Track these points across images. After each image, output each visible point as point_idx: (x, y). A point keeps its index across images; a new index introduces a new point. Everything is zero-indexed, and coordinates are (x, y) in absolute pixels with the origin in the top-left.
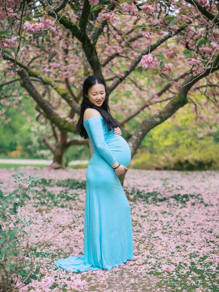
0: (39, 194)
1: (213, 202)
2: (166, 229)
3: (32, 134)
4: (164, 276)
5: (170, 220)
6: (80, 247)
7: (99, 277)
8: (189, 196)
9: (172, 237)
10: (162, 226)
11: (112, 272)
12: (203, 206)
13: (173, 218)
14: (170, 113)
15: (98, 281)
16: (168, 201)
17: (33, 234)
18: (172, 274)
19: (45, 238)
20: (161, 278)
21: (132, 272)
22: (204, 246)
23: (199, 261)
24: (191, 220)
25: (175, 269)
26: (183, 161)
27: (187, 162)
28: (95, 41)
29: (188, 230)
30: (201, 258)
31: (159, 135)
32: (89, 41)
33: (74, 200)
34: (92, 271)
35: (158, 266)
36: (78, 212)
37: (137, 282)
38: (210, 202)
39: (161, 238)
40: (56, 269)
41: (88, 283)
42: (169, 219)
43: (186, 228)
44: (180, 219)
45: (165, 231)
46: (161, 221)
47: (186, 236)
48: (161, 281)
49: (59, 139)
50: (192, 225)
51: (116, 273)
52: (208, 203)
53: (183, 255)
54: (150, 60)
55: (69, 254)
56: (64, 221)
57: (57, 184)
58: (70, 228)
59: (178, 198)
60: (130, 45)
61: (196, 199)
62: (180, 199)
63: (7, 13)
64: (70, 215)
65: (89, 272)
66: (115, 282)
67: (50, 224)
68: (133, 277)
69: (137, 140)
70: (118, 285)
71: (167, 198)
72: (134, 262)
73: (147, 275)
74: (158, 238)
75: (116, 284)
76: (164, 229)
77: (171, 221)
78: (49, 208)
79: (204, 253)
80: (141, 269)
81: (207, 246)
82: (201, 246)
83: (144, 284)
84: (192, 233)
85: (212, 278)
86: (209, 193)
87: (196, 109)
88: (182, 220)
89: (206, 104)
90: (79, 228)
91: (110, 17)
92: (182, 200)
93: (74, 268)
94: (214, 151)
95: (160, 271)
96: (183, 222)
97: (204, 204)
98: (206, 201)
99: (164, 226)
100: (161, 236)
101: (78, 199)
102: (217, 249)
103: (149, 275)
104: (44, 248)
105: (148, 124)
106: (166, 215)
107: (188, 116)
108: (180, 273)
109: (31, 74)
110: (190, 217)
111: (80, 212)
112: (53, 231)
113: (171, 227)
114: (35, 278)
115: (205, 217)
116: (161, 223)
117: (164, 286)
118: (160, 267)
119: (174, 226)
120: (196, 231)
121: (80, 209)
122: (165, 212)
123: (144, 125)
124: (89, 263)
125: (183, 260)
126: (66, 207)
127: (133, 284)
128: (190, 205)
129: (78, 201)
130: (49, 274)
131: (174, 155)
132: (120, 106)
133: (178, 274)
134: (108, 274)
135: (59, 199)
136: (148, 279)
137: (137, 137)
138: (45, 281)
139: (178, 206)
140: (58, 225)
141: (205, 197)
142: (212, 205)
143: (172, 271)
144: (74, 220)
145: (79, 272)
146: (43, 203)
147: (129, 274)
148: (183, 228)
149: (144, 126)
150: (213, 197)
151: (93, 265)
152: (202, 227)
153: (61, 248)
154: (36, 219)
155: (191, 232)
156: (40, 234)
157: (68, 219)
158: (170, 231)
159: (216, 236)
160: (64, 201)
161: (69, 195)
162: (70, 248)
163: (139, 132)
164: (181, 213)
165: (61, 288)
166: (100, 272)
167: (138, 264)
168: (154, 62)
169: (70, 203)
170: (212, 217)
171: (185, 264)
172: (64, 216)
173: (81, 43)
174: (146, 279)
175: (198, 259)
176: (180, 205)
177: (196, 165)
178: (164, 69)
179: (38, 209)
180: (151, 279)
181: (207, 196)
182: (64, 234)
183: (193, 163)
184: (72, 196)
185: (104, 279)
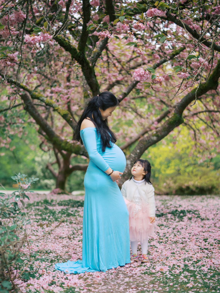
0: (41, 211)
1: (209, 217)
2: (162, 239)
3: (36, 164)
4: (157, 275)
5: (166, 232)
6: (79, 254)
7: (95, 277)
8: (186, 212)
9: (167, 245)
10: (159, 236)
11: (108, 274)
12: (200, 220)
13: (170, 230)
14: (166, 132)
15: (94, 280)
16: (166, 216)
17: (33, 244)
18: (165, 273)
19: (46, 247)
20: (154, 277)
21: (128, 273)
22: (198, 252)
23: (193, 264)
24: (187, 232)
25: (168, 270)
26: (184, 187)
27: (188, 188)
28: (94, 64)
29: (184, 240)
30: (194, 262)
31: (161, 164)
32: (88, 64)
33: (75, 215)
34: (89, 273)
35: (153, 268)
36: (77, 226)
37: (132, 281)
38: (206, 217)
39: (157, 246)
40: (54, 271)
41: (84, 282)
42: (166, 230)
43: (181, 238)
44: (176, 231)
45: (161, 241)
46: (157, 232)
47: (181, 244)
48: (154, 279)
49: (62, 165)
50: (188, 235)
51: (111, 274)
52: (205, 217)
53: (177, 259)
54: (141, 73)
55: (68, 259)
56: (63, 233)
57: (58, 204)
58: (70, 239)
59: (175, 214)
60: (129, 73)
61: (193, 214)
62: (177, 214)
63: (10, 31)
64: (71, 228)
65: (86, 273)
66: (110, 281)
67: (51, 236)
68: (128, 277)
69: (135, 157)
70: (113, 283)
71: (164, 213)
72: (129, 265)
73: (141, 275)
74: (154, 247)
75: (111, 283)
76: (160, 239)
77: (168, 232)
78: (50, 223)
79: (198, 257)
80: (136, 271)
81: (201, 253)
82: (195, 252)
83: (138, 282)
84: (188, 242)
85: (203, 276)
86: (206, 210)
87: (195, 134)
88: (178, 232)
89: (205, 130)
90: (78, 238)
91: (105, 35)
92: (179, 215)
93: (72, 270)
94: (215, 177)
95: (154, 271)
96: (179, 233)
97: (200, 218)
98: (203, 216)
99: (160, 237)
100: (158, 245)
101: (78, 215)
102: (210, 255)
103: (143, 275)
104: (44, 255)
105: (145, 143)
106: (163, 227)
107: (189, 144)
108: (173, 272)
109: (34, 97)
110: (186, 229)
111: (79, 226)
112: (53, 242)
113: (167, 238)
114: (34, 277)
115: (200, 229)
116: (158, 234)
117: (157, 283)
118: (154, 268)
119: (170, 236)
120: (192, 241)
121: (79, 223)
122: (162, 225)
123: (142, 143)
124: (87, 266)
125: (177, 263)
126: (66, 221)
127: (127, 282)
128: (187, 220)
129: (78, 217)
130: (47, 274)
131: (175, 182)
132: (122, 134)
133: (171, 273)
134: (104, 275)
135: (60, 215)
136: (142, 278)
137: (135, 155)
138: (43, 280)
139: (175, 220)
140: (58, 236)
141: (201, 212)
142: (208, 219)
143: (166, 271)
144: (74, 232)
145: (76, 273)
146: (44, 219)
147: (124, 275)
148: (179, 238)
149: (142, 145)
150: (210, 213)
151: (91, 267)
152: (197, 237)
153: (60, 255)
154: (37, 231)
155: (186, 241)
156: (40, 244)
157: (68, 231)
158: (166, 241)
159: (211, 244)
160: (65, 217)
161: (70, 212)
162: (69, 255)
163: (136, 150)
164: (177, 226)
165: (58, 285)
166: (96, 274)
167: (133, 266)
168: (146, 75)
169: (70, 219)
170: (207, 229)
171: (178, 266)
172: (64, 229)
173: (80, 66)
174: (140, 278)
175: (191, 262)
176: (177, 220)
177: (197, 191)
178: (155, 82)
179: (39, 223)
180: (145, 278)
181: (204, 212)
182: (63, 244)
183: (194, 189)
184: (72, 213)
185: (99, 279)
